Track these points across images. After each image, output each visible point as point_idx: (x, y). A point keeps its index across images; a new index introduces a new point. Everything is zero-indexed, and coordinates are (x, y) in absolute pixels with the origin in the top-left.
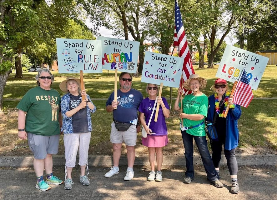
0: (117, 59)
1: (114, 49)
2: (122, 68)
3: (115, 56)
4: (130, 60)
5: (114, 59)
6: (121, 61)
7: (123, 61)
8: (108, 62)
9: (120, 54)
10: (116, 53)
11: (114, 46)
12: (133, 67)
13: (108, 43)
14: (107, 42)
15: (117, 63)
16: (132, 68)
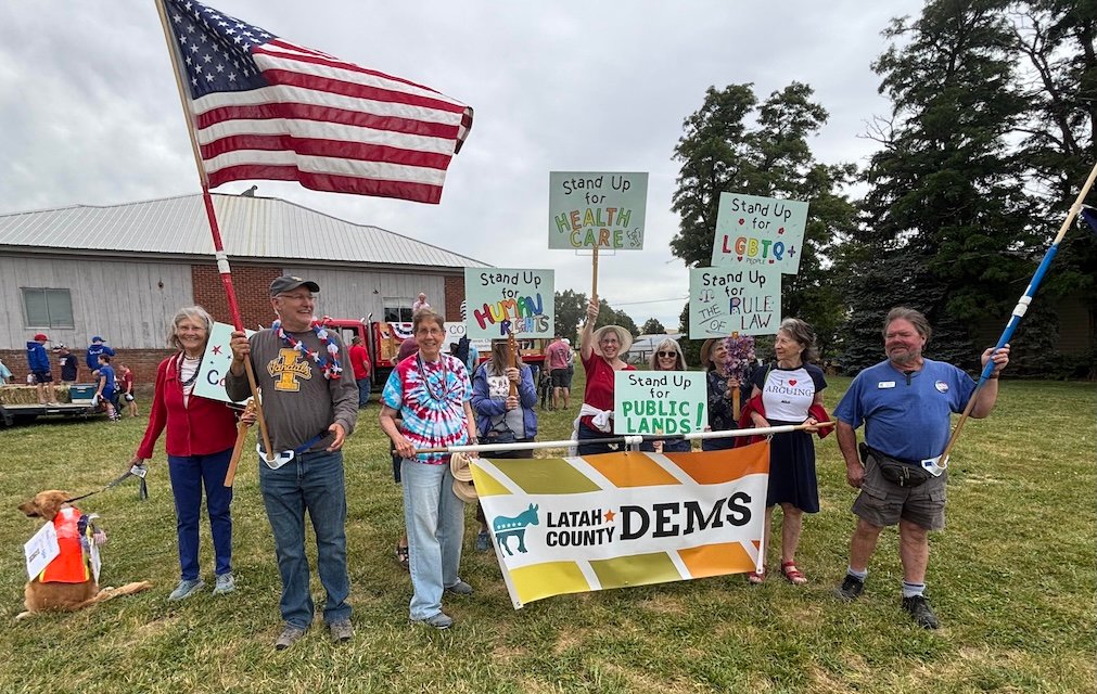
0: (511, 312)
1: (504, 292)
2: (523, 329)
3: (506, 305)
4: (539, 312)
5: (506, 314)
6: (519, 316)
7: (525, 314)
8: (492, 321)
9: (516, 300)
10: (508, 299)
11: (502, 285)
12: (546, 325)
13: (489, 280)
14: (487, 277)
15: (513, 320)
16: (543, 328)
